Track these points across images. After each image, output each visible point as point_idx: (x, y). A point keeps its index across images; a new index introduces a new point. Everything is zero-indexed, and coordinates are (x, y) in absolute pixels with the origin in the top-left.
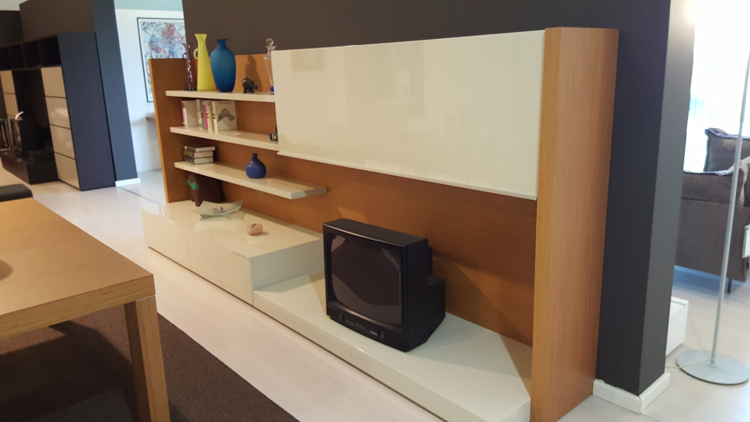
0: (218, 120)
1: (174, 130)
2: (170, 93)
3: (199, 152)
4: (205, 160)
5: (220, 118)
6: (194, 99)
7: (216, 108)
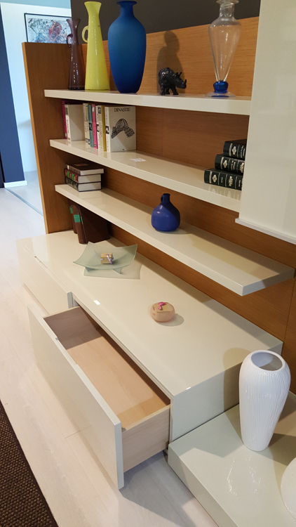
0: (112, 137)
1: (55, 144)
2: (50, 93)
3: (84, 176)
4: (92, 186)
5: (115, 133)
6: (80, 102)
7: (110, 118)
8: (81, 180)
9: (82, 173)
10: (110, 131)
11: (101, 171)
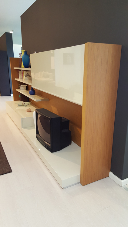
1: (16, 79)
2: (15, 68)
3: (22, 86)
4: (24, 89)
6: (21, 70)
7: (25, 73)
8: (21, 87)
9: (21, 86)
10: (25, 76)
11: (26, 85)
